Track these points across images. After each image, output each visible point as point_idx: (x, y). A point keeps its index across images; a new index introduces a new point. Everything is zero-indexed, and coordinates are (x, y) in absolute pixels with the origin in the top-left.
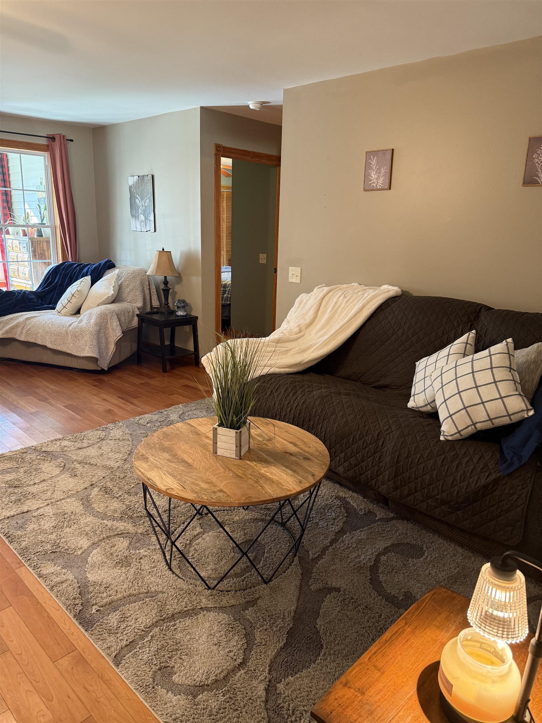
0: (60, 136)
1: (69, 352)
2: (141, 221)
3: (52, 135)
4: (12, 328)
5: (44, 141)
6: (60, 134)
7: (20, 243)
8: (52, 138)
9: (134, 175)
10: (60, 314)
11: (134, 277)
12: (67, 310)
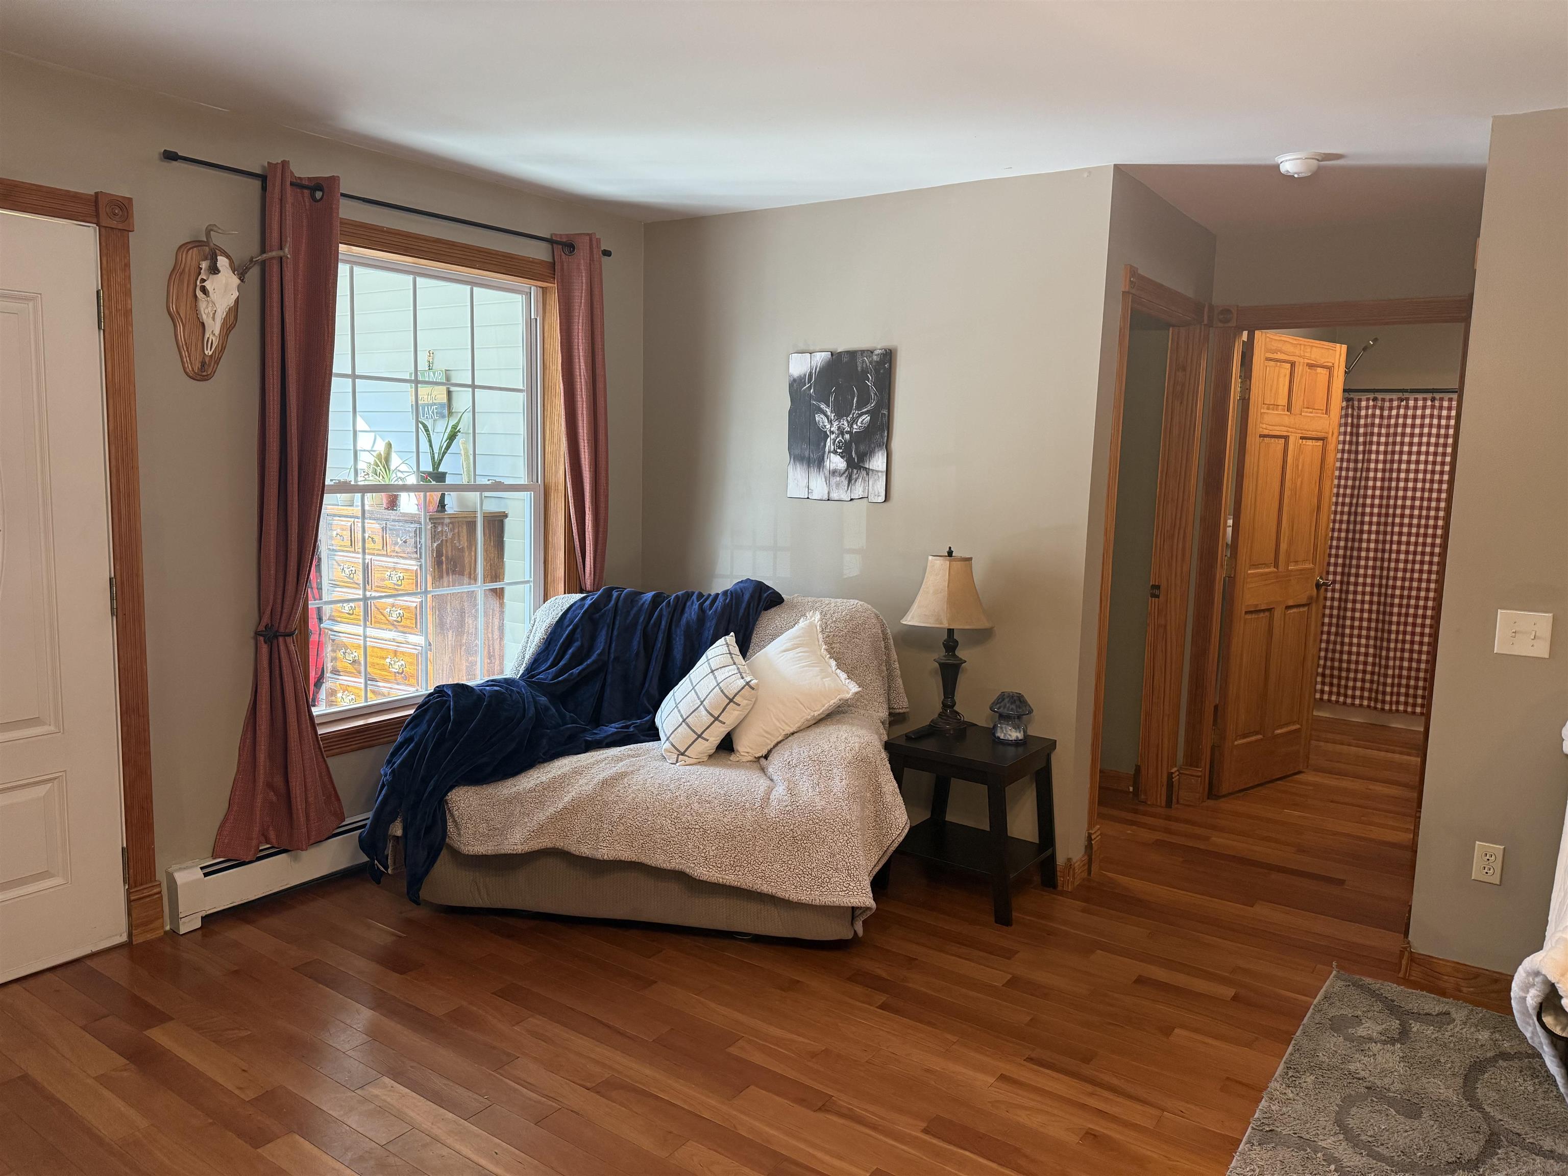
0: (591, 240)
1: (766, 888)
2: (834, 473)
3: (567, 235)
4: (554, 819)
5: (539, 252)
6: (588, 234)
7: (384, 529)
8: (568, 246)
9: (811, 348)
10: (689, 761)
11: (854, 632)
12: (707, 744)
